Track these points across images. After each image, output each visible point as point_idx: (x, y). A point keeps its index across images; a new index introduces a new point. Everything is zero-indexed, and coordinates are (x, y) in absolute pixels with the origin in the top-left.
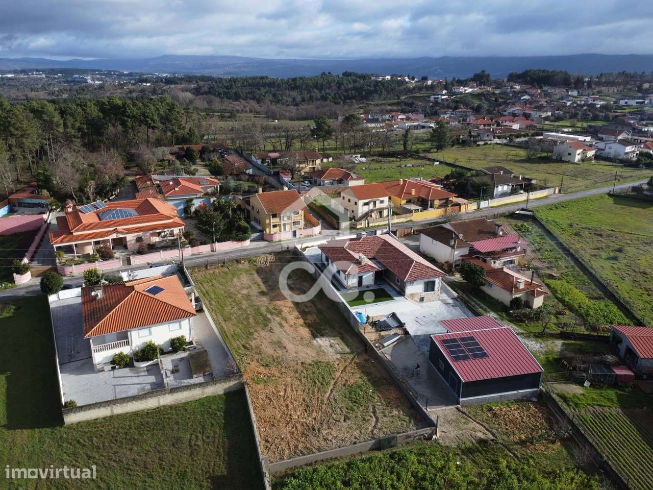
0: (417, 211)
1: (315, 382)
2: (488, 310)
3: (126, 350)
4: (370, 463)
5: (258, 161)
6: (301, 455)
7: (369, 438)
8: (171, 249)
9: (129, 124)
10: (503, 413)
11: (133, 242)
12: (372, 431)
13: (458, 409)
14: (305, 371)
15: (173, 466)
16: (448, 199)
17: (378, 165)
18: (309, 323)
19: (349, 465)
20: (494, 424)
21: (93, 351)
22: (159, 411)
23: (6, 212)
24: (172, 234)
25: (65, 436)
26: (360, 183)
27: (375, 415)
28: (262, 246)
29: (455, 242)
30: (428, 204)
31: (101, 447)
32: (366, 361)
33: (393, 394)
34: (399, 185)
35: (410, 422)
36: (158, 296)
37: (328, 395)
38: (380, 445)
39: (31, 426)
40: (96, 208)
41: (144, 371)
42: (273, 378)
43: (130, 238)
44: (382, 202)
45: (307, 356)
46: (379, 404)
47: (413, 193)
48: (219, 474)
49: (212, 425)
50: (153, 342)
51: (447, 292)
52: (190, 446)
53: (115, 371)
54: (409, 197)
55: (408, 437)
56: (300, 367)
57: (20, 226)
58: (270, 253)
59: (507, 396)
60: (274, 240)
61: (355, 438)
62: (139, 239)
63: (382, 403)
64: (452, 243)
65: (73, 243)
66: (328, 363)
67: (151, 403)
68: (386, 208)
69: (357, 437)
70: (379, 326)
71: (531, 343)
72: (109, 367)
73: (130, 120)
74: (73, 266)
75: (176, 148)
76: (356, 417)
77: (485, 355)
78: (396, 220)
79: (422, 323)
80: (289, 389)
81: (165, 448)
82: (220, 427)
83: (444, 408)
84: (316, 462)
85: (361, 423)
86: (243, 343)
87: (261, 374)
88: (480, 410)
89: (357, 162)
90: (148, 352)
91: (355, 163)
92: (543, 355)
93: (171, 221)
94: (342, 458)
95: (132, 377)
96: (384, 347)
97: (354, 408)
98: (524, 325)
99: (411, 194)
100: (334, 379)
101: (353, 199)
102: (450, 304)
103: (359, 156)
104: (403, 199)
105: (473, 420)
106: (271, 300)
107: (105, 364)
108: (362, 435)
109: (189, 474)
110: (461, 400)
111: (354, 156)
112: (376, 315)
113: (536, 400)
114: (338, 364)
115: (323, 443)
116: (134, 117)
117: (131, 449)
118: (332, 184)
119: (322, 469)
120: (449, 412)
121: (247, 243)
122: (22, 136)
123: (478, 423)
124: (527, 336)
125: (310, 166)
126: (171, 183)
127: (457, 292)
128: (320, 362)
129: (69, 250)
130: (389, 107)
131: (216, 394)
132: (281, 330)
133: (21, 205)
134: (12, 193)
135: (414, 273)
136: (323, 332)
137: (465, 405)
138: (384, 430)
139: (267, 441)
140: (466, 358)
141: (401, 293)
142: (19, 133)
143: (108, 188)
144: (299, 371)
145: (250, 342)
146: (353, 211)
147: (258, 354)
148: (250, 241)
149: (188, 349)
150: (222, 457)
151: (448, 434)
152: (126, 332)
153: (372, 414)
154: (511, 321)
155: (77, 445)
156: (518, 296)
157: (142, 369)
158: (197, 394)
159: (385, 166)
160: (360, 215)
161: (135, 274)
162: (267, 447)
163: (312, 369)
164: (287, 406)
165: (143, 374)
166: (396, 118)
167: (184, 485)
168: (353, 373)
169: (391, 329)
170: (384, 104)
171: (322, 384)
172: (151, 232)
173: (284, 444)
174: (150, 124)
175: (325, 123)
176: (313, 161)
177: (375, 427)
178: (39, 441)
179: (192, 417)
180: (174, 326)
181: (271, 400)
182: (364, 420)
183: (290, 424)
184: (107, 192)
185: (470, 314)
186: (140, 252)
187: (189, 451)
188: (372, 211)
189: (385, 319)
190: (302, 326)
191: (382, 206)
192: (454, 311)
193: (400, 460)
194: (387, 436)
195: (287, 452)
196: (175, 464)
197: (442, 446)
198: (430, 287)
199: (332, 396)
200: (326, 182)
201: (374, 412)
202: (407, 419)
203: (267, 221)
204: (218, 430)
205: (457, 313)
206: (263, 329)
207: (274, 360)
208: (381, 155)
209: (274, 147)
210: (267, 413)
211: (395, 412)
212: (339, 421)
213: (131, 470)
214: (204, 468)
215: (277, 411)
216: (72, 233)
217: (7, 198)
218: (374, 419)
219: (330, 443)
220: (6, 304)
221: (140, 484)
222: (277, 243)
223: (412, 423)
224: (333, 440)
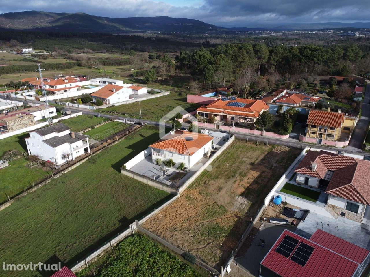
1: (207, 213)
3: (163, 159)
6: (156, 233)
7: (187, 251)
8: (245, 128)
11: (229, 119)
12: (193, 249)
14: (211, 206)
15: (122, 205)
18: (250, 188)
21: (152, 154)
22: (146, 186)
23: (213, 95)
24: (253, 121)
25: (117, 176)
28: (293, 142)
31: (119, 186)
32: (246, 221)
35: (216, 261)
37: (203, 221)
38: (186, 257)
40: (230, 99)
42: (195, 200)
43: (229, 116)
45: (222, 201)
46: (217, 242)
48: (128, 218)
49: (151, 201)
50: (172, 160)
52: (135, 203)
55: (202, 265)
56: (211, 203)
58: (289, 147)
60: (304, 141)
62: (232, 118)
63: (219, 244)
65: (205, 112)
66: (226, 210)
67: (145, 181)
69: (184, 246)
70: (287, 211)
72: (156, 163)
73: (304, 58)
75: (327, 78)
76: (198, 239)
79: (319, 227)
80: (193, 208)
81: (129, 198)
82: (152, 203)
84: (155, 240)
85: (196, 242)
86: (207, 180)
87: (193, 195)
90: (169, 163)
94: (167, 247)
95: (157, 170)
96: (269, 222)
97: (204, 235)
100: (217, 217)
102: (367, 230)
106: (250, 169)
107: (155, 161)
108: (187, 247)
109: (122, 211)
110: (260, 276)
114: (230, 213)
115: (169, 236)
117: (123, 192)
121: (286, 137)
126: (287, 96)
128: (223, 207)
129: (203, 115)
131: (167, 192)
132: (232, 183)
136: (249, 196)
138: (199, 253)
139: (154, 219)
140: (286, 255)
144: (208, 204)
145: (211, 181)
147: (205, 188)
148: (289, 137)
149: (183, 170)
153: (206, 244)
155: (115, 181)
161: (211, 133)
163: (215, 207)
164: (181, 214)
167: (116, 212)
168: (230, 222)
169: (291, 217)
171: (208, 216)
173: (158, 225)
174: (315, 61)
177: (197, 249)
179: (150, 194)
180: (182, 157)
181: (180, 207)
182: (199, 243)
183: (171, 221)
186: (226, 124)
187: (133, 204)
189: (298, 210)
190: (244, 187)
194: (196, 256)
195: (154, 228)
196: (124, 205)
199: (203, 224)
201: (208, 244)
202: (218, 259)
203: (309, 129)
204: (149, 204)
206: (225, 179)
207: (207, 194)
210: (171, 210)
211: (218, 252)
212: (188, 234)
213: (114, 197)
214: (127, 212)
215: (175, 213)
216: (206, 108)
217: (216, 89)
218: (204, 246)
219: (171, 238)
221: (109, 203)
222: (304, 143)
223: (217, 263)
224: (174, 239)
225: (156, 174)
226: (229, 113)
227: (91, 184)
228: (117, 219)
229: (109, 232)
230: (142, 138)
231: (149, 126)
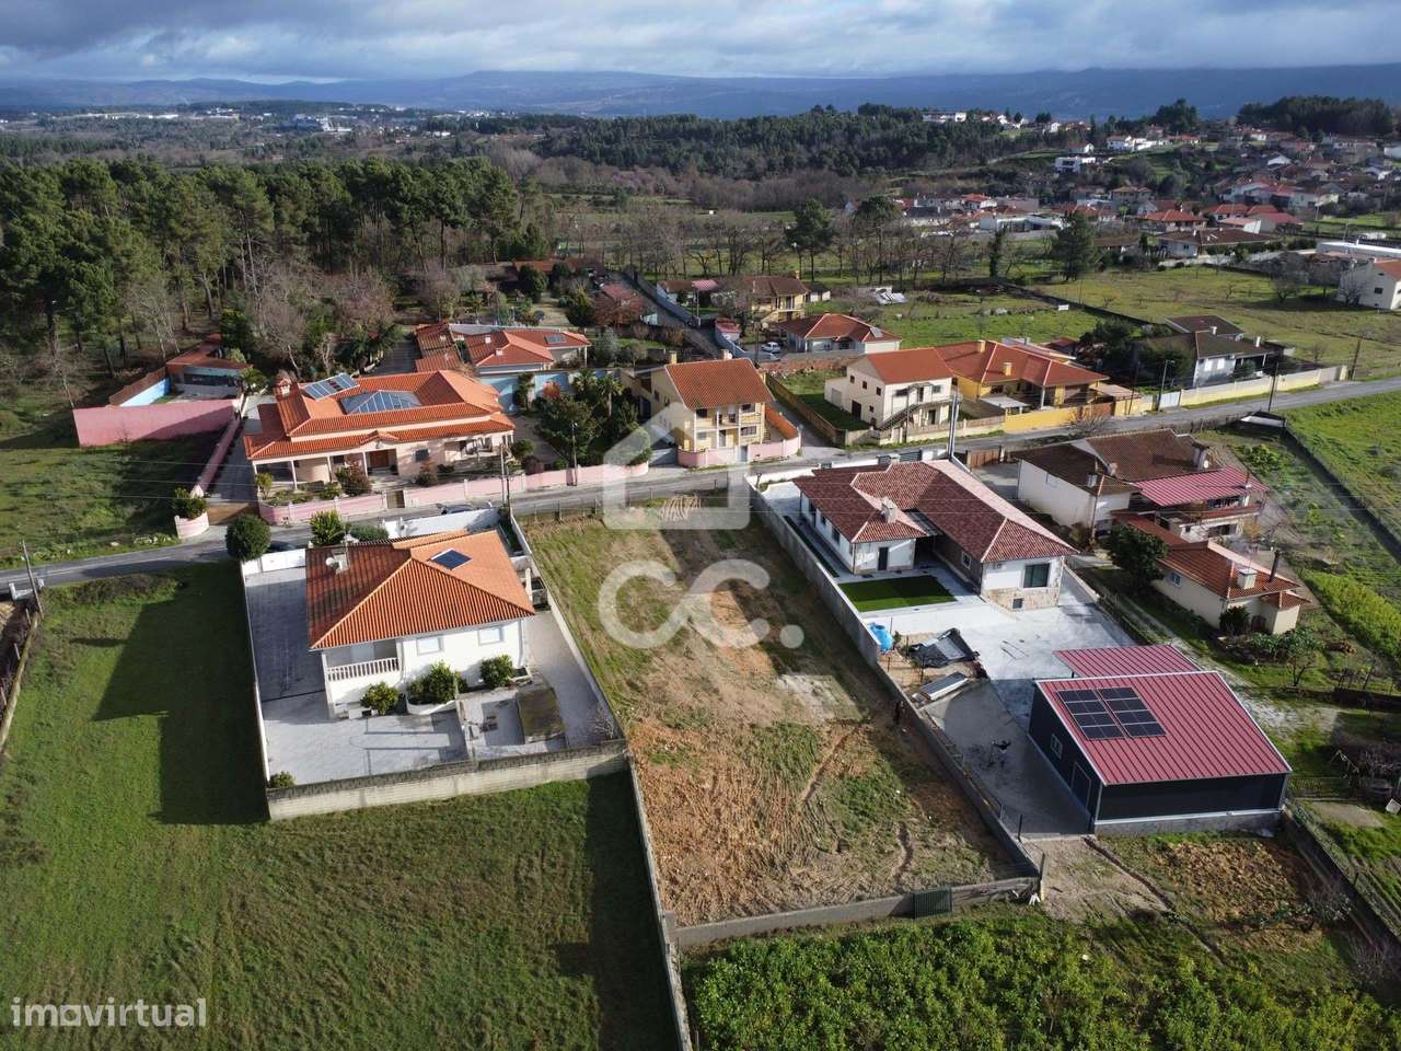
0: (1015, 410)
1: (779, 768)
2: (1169, 633)
3: (392, 680)
5: (670, 296)
6: (744, 914)
7: (891, 891)
8: (486, 478)
9: (405, 216)
10: (1193, 858)
11: (409, 460)
12: (898, 877)
13: (1089, 842)
14: (757, 744)
15: (482, 917)
16: (1087, 385)
17: (930, 310)
18: (769, 644)
19: (846, 942)
20: (1171, 879)
21: (326, 678)
22: (454, 805)
23: (161, 394)
24: (488, 447)
25: (270, 842)
26: (891, 347)
27: (905, 844)
28: (674, 476)
29: (1098, 481)
30: (1040, 396)
31: (340, 869)
33: (946, 802)
34: (976, 352)
35: (982, 864)
36: (457, 572)
37: (804, 794)
38: (913, 907)
39: (207, 819)
40: (337, 388)
41: (426, 724)
42: (690, 754)
43: (404, 452)
44: (936, 389)
45: (763, 712)
46: (915, 820)
47: (1008, 371)
48: (574, 941)
50: (446, 666)
51: (1076, 591)
52: (517, 880)
53: (370, 720)
54: (999, 381)
55: (975, 893)
56: (747, 735)
57: (188, 422)
58: (691, 493)
59: (1204, 822)
60: (701, 466)
61: (861, 888)
62: (421, 455)
63: (922, 820)
64: (1092, 482)
65: (291, 459)
66: (807, 729)
67: (440, 789)
68: (945, 404)
69: (865, 886)
70: (919, 655)
71: (1265, 709)
72: (358, 712)
73: (406, 207)
74: (291, 505)
75: (499, 268)
76: (864, 844)
77: (1156, 730)
78: (967, 430)
79: (1017, 654)
80: (722, 778)
81: (466, 880)
82: (577, 845)
83: (1059, 839)
84: (775, 931)
85: (874, 858)
86: (628, 677)
87: (664, 742)
88: (1140, 848)
89: (884, 302)
90: (436, 686)
91: (879, 304)
92: (1291, 737)
93: (486, 418)
94: (829, 926)
95: (402, 733)
96: (929, 701)
97: (860, 824)
98: (1250, 669)
99: (1002, 373)
100: (819, 762)
101: (874, 383)
102: (1081, 615)
103: (889, 289)
104: (984, 385)
105: (1123, 868)
107: (349, 704)
108: (876, 884)
109: (512, 936)
110: (1098, 823)
111: (878, 289)
112: (915, 633)
113: (1270, 835)
114: (829, 732)
115: (792, 894)
116: (415, 200)
117: (399, 878)
118: (828, 348)
119: (787, 947)
120: (1069, 846)
121: (643, 471)
122: (193, 238)
123: (1133, 875)
124: (1257, 694)
125: (782, 310)
126: (488, 340)
127: (1097, 592)
128: (790, 725)
129: (282, 472)
130: (960, 184)
131: (571, 778)
132: (710, 654)
133: (191, 379)
134: (172, 355)
135: (1003, 544)
136: (800, 663)
137: (1106, 835)
138: (924, 875)
139: (674, 881)
140: (1114, 733)
141: (973, 587)
142: (189, 233)
143: (361, 349)
144: (745, 742)
145: (643, 676)
146: (872, 409)
147: (660, 702)
148: (650, 466)
149: (516, 684)
150: (580, 908)
151: (1065, 895)
152: (393, 642)
153: (898, 841)
154: (1219, 660)
155: (294, 863)
156: (1239, 604)
157: (423, 720)
158: (532, 775)
159: (948, 311)
160: (887, 416)
161: (412, 527)
162: (673, 893)
163: (772, 740)
164: (718, 812)
165: (424, 729)
166: (974, 206)
167: (502, 956)
168: (860, 753)
169: (946, 664)
170: (949, 177)
171: (793, 772)
172: (445, 440)
173: (709, 889)
174: (448, 215)
175: (816, 216)
176: (788, 299)
177: (903, 868)
178: (222, 850)
179: (522, 821)
180: (489, 634)
181: (683, 798)
182: (882, 851)
183: (723, 850)
184: (359, 357)
185: (1126, 639)
186: (423, 482)
187: (514, 890)
188: (915, 409)
189: (935, 641)
190: (756, 648)
191: (937, 397)
192: (1089, 631)
193: (956, 940)
194: (930, 888)
195: (714, 906)
196: (486, 914)
197: (1050, 919)
198: (1037, 576)
199: (813, 798)
200: (815, 344)
201: (904, 837)
202: (975, 856)
204: (572, 851)
205: (1097, 637)
206: (671, 651)
207: (692, 716)
208: (938, 287)
209: (705, 267)
210: (674, 822)
211: (949, 840)
212: (826, 851)
213: (398, 919)
214: (543, 927)
215: (696, 822)
216: (289, 439)
217: (163, 364)
218: (903, 852)
219: (805, 894)
220: (159, 576)
221: (414, 948)
222: (706, 472)
223: (987, 865)
224: (813, 890)
225: (418, 748)
226: (402, 438)
227: (186, 939)
228: (541, 971)
229: (596, 1032)
231: (72, 590)
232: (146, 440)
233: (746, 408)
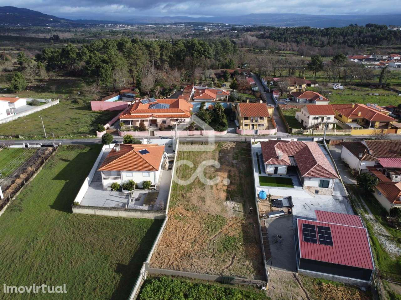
0: (355, 128)
1: (209, 228)
2: (369, 211)
3: (119, 182)
4: (209, 289)
5: (265, 82)
6: (172, 269)
7: (219, 274)
9: (195, 55)
10: (329, 290)
11: (160, 123)
12: (223, 270)
13: (295, 275)
14: (207, 220)
15: (105, 251)
16: (389, 122)
17: (350, 92)
18: (230, 190)
19: (196, 285)
20: (316, 295)
21: (103, 179)
22: (117, 219)
23: (117, 99)
24: (184, 122)
25: (70, 219)
26: (326, 103)
27: (232, 260)
28: (233, 136)
29: (363, 156)
30: (369, 124)
31: (81, 229)
32: (250, 223)
33: (253, 251)
34: (351, 107)
35: (253, 273)
37: (211, 238)
38: (222, 280)
39: (60, 209)
40: (150, 101)
41: (124, 196)
42: (186, 218)
43: (159, 120)
44: (329, 118)
45: (214, 211)
46: (240, 254)
47: (359, 114)
48: (124, 264)
49: (138, 235)
50: (133, 181)
51: (342, 191)
52: (120, 243)
53: (112, 192)
54: (355, 117)
55: (244, 281)
56: (206, 216)
57: (117, 107)
58: (234, 142)
59: (339, 279)
60: (242, 134)
61: (210, 270)
62: (164, 122)
63: (242, 254)
64: (361, 156)
65: (130, 119)
66: (224, 218)
67: (115, 214)
68: (331, 123)
69: (212, 270)
70: (275, 203)
71: (391, 245)
72: (110, 189)
73: (195, 52)
74: (125, 131)
75: (219, 71)
76: (220, 257)
77: (331, 244)
78: (336, 133)
79: (307, 208)
80: (191, 227)
81: (108, 240)
82: (141, 237)
83: (285, 271)
84: (178, 276)
85: (220, 262)
86: (183, 193)
87: (181, 213)
88: (311, 282)
89: (336, 88)
90: (130, 186)
91: (333, 89)
92: (396, 257)
94: (195, 279)
95: (117, 197)
96: (268, 217)
97: (222, 251)
98: (394, 230)
99: (357, 115)
100: (222, 229)
101: (307, 114)
102: (339, 200)
103: (340, 84)
104: (350, 119)
105: (301, 286)
106: (216, 171)
107: (108, 186)
108: (216, 270)
109: (110, 258)
110: (299, 270)
111: (335, 84)
112: (277, 195)
113: (364, 290)
114: (230, 221)
115: (189, 266)
116: (198, 51)
117: (93, 235)
118: (305, 102)
119: (177, 282)
120: (287, 275)
121: (224, 133)
122: (137, 59)
123: (304, 290)
124: (391, 240)
125: (298, 88)
126: (200, 91)
127: (348, 192)
128: (220, 216)
130: (393, 51)
131: (150, 218)
132: (210, 190)
133: (125, 96)
134: (124, 88)
135: (313, 172)
136: (235, 198)
137: (301, 274)
138: (232, 271)
139: (159, 254)
141: (301, 184)
142: (135, 57)
143: (167, 91)
144: (204, 218)
145: (187, 193)
146: (306, 122)
147: (187, 202)
148: (227, 132)
149: (151, 189)
150: (131, 255)
151: (275, 290)
152: (120, 172)
153: (231, 259)
154: (383, 224)
155: (72, 225)
156: (398, 207)
157: (124, 194)
158: (139, 215)
159: (356, 93)
160: (310, 125)
162: (157, 257)
163: (212, 219)
164: (183, 237)
165: (123, 197)
166: (392, 58)
167: (104, 263)
168: (236, 229)
169: (281, 207)
170: (389, 48)
171: (212, 230)
172: (171, 119)
173: (167, 259)
174: (207, 55)
175: (318, 60)
176: (300, 85)
177: (227, 268)
178: (59, 218)
179: (131, 227)
180: (146, 174)
181: (176, 231)
182: (224, 261)
183: (178, 249)
184: (167, 93)
185: (351, 211)
186: (161, 129)
187: (118, 245)
188: (320, 124)
189: (282, 199)
190: (224, 191)
191: (329, 121)
192: (339, 205)
193: (229, 294)
194: (231, 276)
195: (165, 264)
196: (107, 250)
197: (265, 296)
198: (324, 184)
199: (213, 240)
200: (300, 100)
201: (233, 258)
202: (252, 270)
203: (242, 121)
204: (139, 239)
205: (341, 209)
206: (200, 188)
207: (193, 208)
208: (358, 85)
209: (281, 74)
210: (170, 237)
211: (247, 262)
212: (207, 256)
213: (86, 246)
214: (119, 257)
215: (176, 239)
216: (130, 114)
217: (119, 91)
218: (231, 262)
219: (193, 267)
220: (87, 146)
221: (85, 255)
222: (243, 136)
223: (254, 274)
224: (196, 267)
225: (118, 202)
226: (159, 117)
227: (38, 238)
228: (111, 270)
229: (114, 290)
230: (67, 163)
231: (66, 146)
232: (106, 110)
233: (261, 118)
